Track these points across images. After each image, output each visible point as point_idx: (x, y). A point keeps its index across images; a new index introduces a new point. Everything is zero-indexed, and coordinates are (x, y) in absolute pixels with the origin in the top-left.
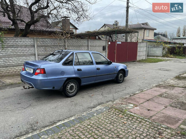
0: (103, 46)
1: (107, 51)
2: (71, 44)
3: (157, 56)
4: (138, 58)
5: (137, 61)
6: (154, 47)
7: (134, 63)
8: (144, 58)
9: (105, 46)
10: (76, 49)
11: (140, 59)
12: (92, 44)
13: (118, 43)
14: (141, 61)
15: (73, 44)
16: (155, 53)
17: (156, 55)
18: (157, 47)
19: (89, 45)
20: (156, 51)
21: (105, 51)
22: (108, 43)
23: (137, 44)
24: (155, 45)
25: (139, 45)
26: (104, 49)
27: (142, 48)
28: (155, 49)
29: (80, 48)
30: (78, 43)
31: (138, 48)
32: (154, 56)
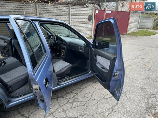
0: (89, 16)
1: (93, 21)
2: (46, 11)
3: (147, 29)
4: (129, 31)
5: (127, 34)
6: (145, 18)
7: (125, 37)
8: (135, 31)
9: (92, 15)
10: (52, 18)
11: (131, 32)
12: (75, 13)
13: (107, 12)
14: (132, 34)
15: (47, 11)
16: (145, 25)
17: (147, 27)
18: (148, 18)
19: (70, 14)
20: (146, 23)
21: (91, 22)
22: (95, 11)
23: (129, 14)
24: (146, 16)
25: (131, 16)
26: (90, 18)
27: (134, 19)
28: (145, 21)
29: (58, 16)
30: (56, 10)
31: (130, 19)
32: (144, 28)
